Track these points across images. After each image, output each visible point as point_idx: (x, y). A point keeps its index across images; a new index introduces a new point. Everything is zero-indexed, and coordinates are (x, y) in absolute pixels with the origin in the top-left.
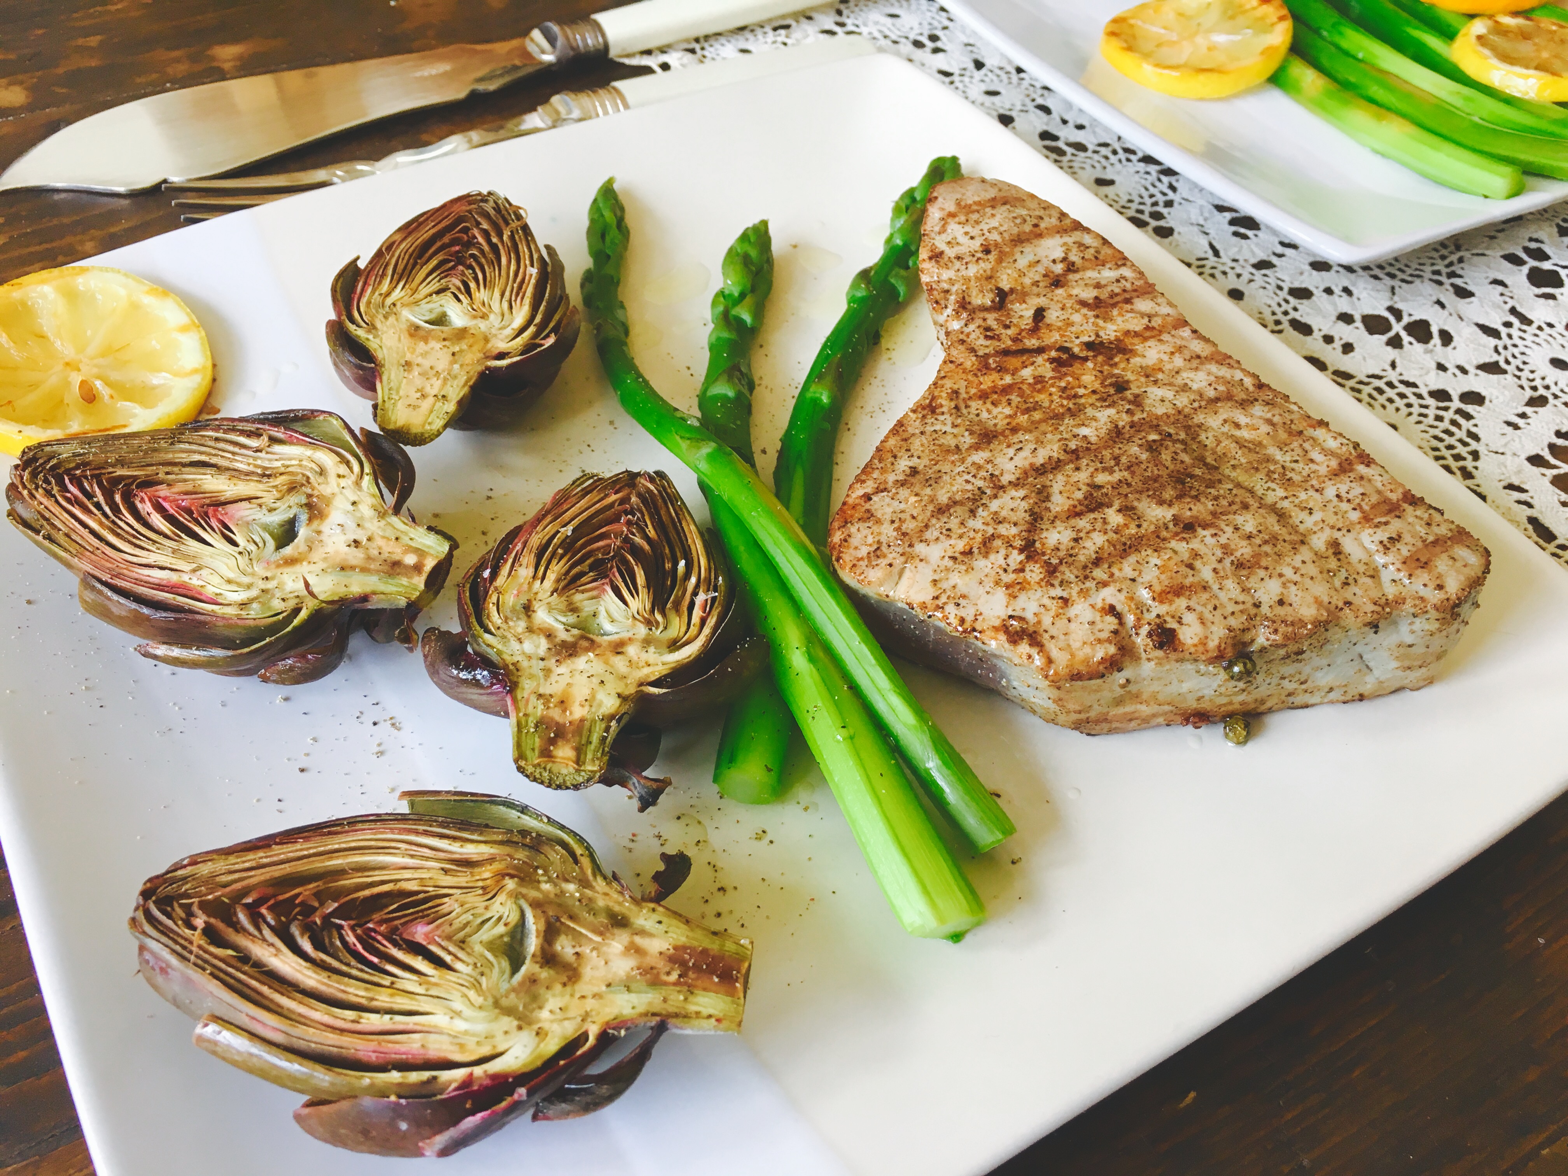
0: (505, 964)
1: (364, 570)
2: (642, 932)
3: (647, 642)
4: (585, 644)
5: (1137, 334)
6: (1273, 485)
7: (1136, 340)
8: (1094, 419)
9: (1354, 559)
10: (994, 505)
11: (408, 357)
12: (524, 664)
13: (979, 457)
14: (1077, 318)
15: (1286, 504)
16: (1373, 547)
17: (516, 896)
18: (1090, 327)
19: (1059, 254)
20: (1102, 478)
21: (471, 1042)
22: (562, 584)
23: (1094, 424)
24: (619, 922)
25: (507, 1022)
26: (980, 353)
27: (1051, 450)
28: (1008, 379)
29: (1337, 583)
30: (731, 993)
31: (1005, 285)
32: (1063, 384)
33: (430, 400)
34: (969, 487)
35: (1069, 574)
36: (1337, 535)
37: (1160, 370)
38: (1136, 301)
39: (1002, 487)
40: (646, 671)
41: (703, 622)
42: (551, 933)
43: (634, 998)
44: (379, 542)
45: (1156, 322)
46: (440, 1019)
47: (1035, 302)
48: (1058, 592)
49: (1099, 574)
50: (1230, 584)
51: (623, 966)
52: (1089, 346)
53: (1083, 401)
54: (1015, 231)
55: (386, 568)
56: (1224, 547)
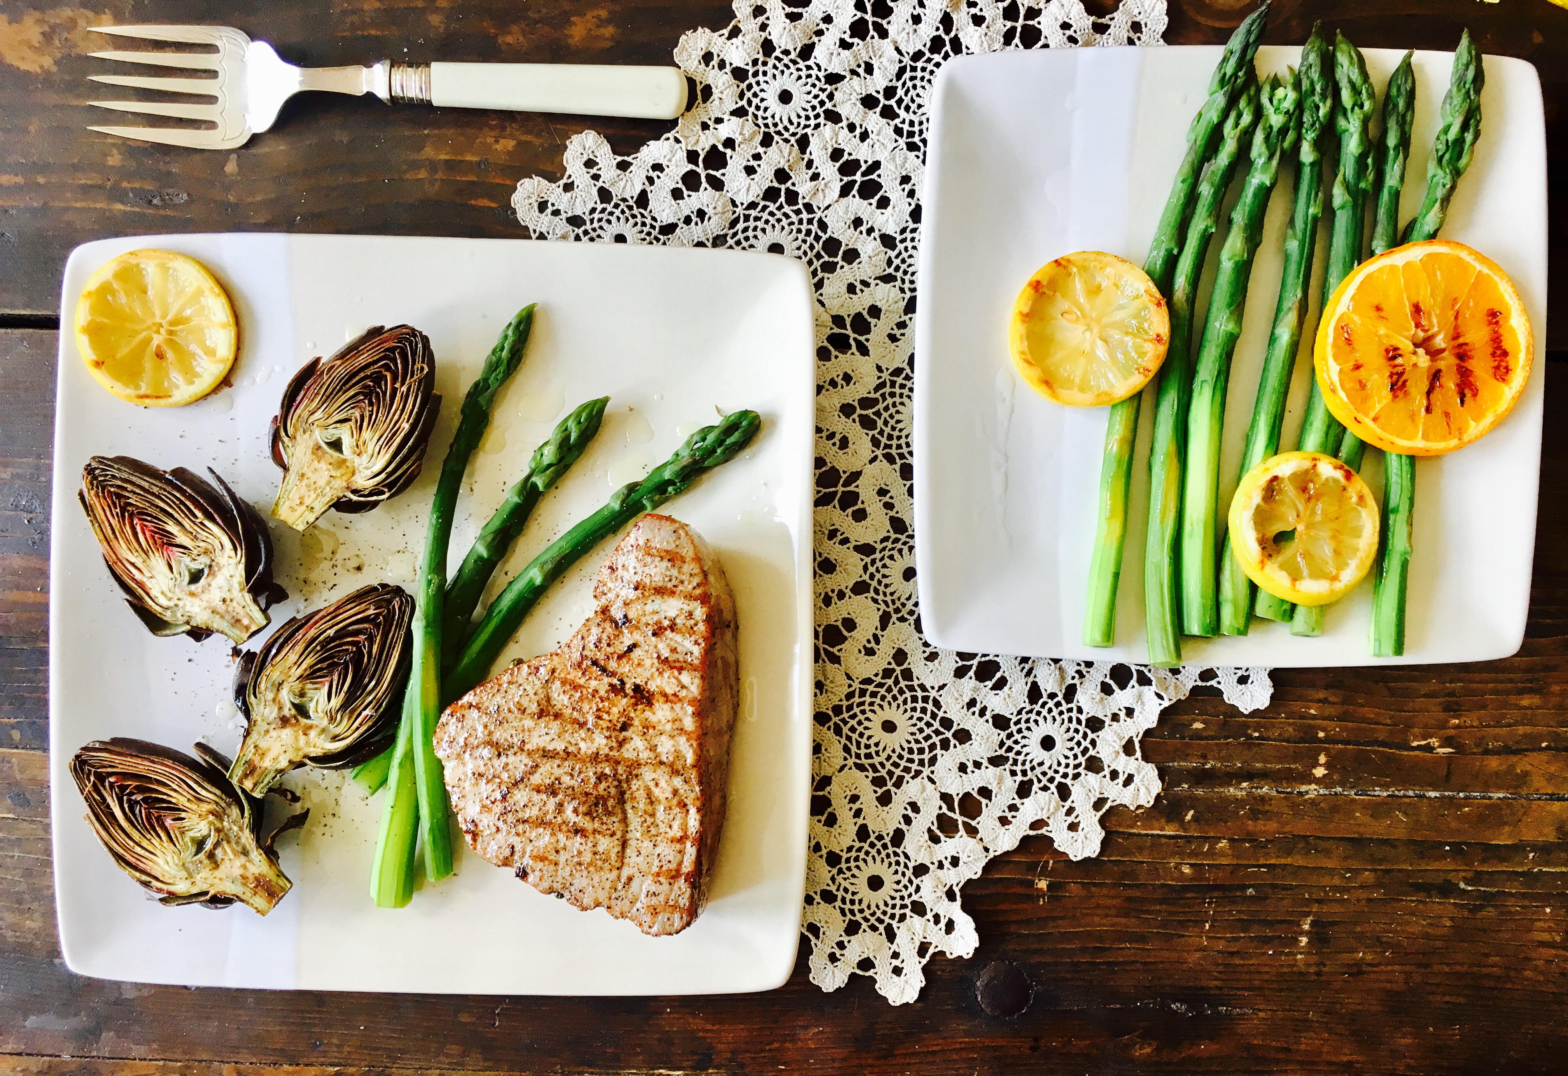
0: (194, 850)
1: (222, 617)
2: (250, 861)
3: (323, 730)
4: (293, 721)
5: (665, 695)
6: (639, 828)
7: (662, 699)
8: (593, 741)
9: (632, 890)
10: (512, 759)
11: (305, 470)
12: (259, 723)
13: (528, 723)
14: (648, 662)
15: (632, 843)
16: (644, 891)
17: (211, 823)
18: (648, 674)
19: (672, 614)
20: (566, 779)
21: (167, 876)
22: (308, 672)
23: (589, 744)
24: (245, 853)
25: (184, 874)
26: (584, 653)
27: (560, 746)
28: (582, 681)
29: (613, 896)
30: (270, 902)
31: (630, 616)
32: (601, 706)
33: (304, 508)
34: (510, 740)
35: (510, 818)
36: (637, 874)
37: (654, 728)
38: (684, 672)
39: (522, 750)
40: (312, 749)
41: (358, 728)
42: (217, 845)
43: (233, 886)
44: (235, 604)
45: (683, 693)
46: (160, 860)
47: (637, 637)
48: (500, 824)
49: (520, 828)
50: (568, 869)
51: (237, 871)
52: (637, 688)
53: (601, 722)
54: (660, 584)
55: (233, 621)
56: (580, 853)
